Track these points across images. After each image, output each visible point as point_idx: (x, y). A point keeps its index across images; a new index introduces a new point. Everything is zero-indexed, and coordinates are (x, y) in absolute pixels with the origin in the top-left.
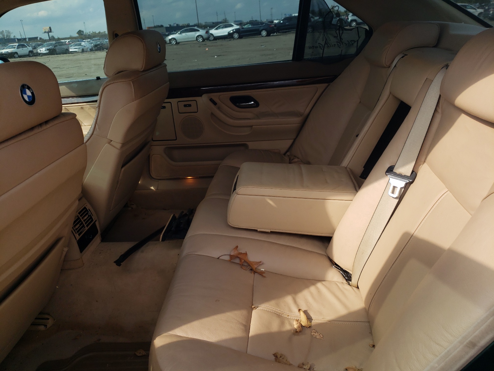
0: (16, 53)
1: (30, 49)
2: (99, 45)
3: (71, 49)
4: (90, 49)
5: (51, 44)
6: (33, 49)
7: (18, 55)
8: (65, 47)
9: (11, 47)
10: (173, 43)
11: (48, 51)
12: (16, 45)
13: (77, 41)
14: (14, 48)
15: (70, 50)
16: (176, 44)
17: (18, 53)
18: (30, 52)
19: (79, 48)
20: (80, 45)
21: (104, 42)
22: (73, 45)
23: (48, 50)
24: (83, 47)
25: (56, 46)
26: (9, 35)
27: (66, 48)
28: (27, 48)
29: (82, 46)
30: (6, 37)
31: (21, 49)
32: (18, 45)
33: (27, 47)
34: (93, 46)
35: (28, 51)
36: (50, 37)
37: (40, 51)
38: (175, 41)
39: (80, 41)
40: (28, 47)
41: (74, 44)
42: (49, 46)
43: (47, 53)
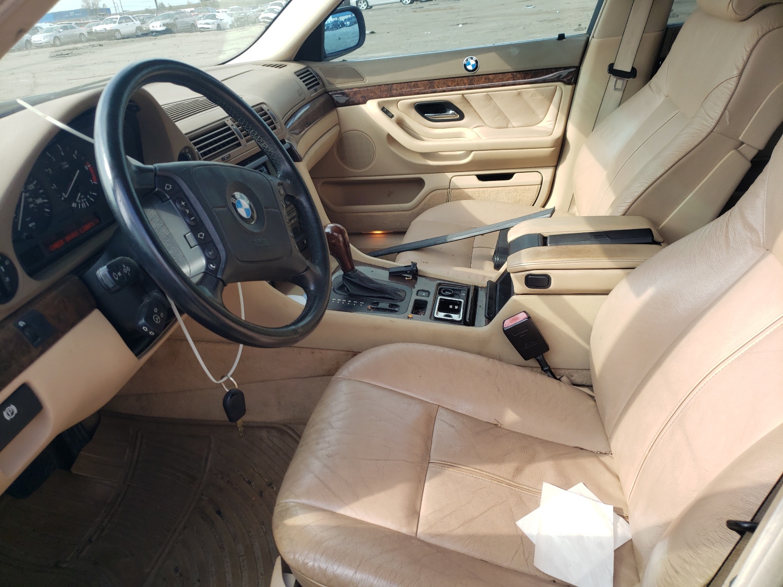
0: (118, 30)
1: (138, 23)
2: (242, 18)
3: (200, 24)
4: (230, 25)
5: (169, 16)
6: (142, 24)
7: (120, 34)
8: (189, 20)
9: (109, 21)
10: (363, 7)
11: (163, 28)
12: (117, 18)
13: (206, 10)
14: (115, 22)
15: (199, 26)
16: (367, 8)
17: (121, 30)
18: (138, 28)
19: (213, 23)
20: (213, 17)
21: (251, 13)
22: (201, 17)
23: (164, 25)
24: (219, 22)
25: (177, 19)
26: (96, 3)
27: (192, 22)
28: (133, 23)
29: (218, 19)
30: (91, 6)
31: (124, 25)
32: (121, 18)
33: (133, 21)
34: (235, 20)
35: (135, 28)
36: (158, 4)
37: (153, 27)
38: (365, 3)
39: (210, 10)
40: (135, 22)
41: (204, 16)
42: (166, 19)
43: (163, 30)
